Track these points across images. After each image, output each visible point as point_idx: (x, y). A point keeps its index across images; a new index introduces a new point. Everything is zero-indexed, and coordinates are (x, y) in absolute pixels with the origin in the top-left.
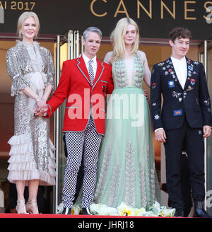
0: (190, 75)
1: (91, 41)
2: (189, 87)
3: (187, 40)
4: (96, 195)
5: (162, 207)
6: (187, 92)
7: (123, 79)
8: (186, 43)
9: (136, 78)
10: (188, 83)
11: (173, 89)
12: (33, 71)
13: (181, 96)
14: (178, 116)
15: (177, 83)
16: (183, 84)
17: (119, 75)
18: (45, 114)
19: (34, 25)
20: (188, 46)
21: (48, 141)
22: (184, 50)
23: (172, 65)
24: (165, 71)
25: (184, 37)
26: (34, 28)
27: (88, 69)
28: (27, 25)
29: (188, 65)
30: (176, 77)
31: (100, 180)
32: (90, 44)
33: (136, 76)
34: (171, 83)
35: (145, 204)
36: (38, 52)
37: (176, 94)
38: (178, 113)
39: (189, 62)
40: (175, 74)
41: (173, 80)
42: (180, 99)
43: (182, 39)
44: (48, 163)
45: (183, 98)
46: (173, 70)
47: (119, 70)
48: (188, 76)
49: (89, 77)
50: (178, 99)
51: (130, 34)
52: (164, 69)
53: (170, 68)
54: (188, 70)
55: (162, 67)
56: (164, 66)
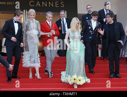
0: (97, 26)
2: (95, 30)
11: (90, 30)
12: (32, 30)
13: (92, 32)
15: (92, 28)
19: (33, 15)
23: (91, 22)
34: (90, 28)
36: (34, 23)
37: (91, 32)
38: (90, 37)
40: (91, 25)
41: (90, 27)
42: (92, 33)
55: (88, 22)
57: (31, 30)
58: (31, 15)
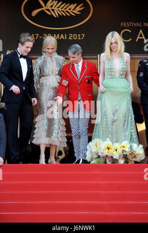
19: (52, 49)
27: (76, 70)
33: (122, 71)
51: (114, 44)
56: (147, 62)
57: (48, 77)
58: (48, 49)
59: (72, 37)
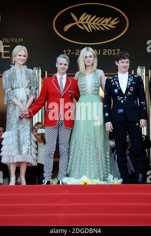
0: (129, 84)
1: (61, 64)
2: (129, 92)
3: (127, 60)
4: (68, 171)
5: (115, 178)
6: (127, 96)
7: (84, 89)
8: (127, 62)
9: (94, 88)
10: (128, 90)
11: (117, 94)
13: (123, 99)
14: (121, 113)
15: (120, 90)
16: (124, 91)
17: (82, 86)
18: (28, 116)
20: (128, 65)
21: (30, 134)
22: (125, 67)
23: (118, 78)
24: (112, 82)
25: (124, 59)
26: (25, 58)
27: (59, 83)
28: (20, 56)
29: (129, 77)
30: (119, 86)
31: (70, 160)
32: (60, 66)
33: (94, 86)
34: (116, 91)
35: (102, 176)
36: (24, 74)
37: (119, 98)
38: (121, 111)
39: (130, 76)
40: (119, 84)
41: (117, 88)
42: (122, 101)
43: (123, 60)
44: (31, 150)
45: (124, 100)
46: (118, 81)
47: (81, 84)
48: (128, 85)
49: (59, 89)
50: (120, 101)
51: (88, 58)
52: (112, 81)
53: (116, 80)
54: (128, 81)
56: (113, 79)
57: (18, 89)
59: (107, 53)
